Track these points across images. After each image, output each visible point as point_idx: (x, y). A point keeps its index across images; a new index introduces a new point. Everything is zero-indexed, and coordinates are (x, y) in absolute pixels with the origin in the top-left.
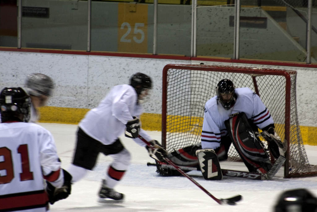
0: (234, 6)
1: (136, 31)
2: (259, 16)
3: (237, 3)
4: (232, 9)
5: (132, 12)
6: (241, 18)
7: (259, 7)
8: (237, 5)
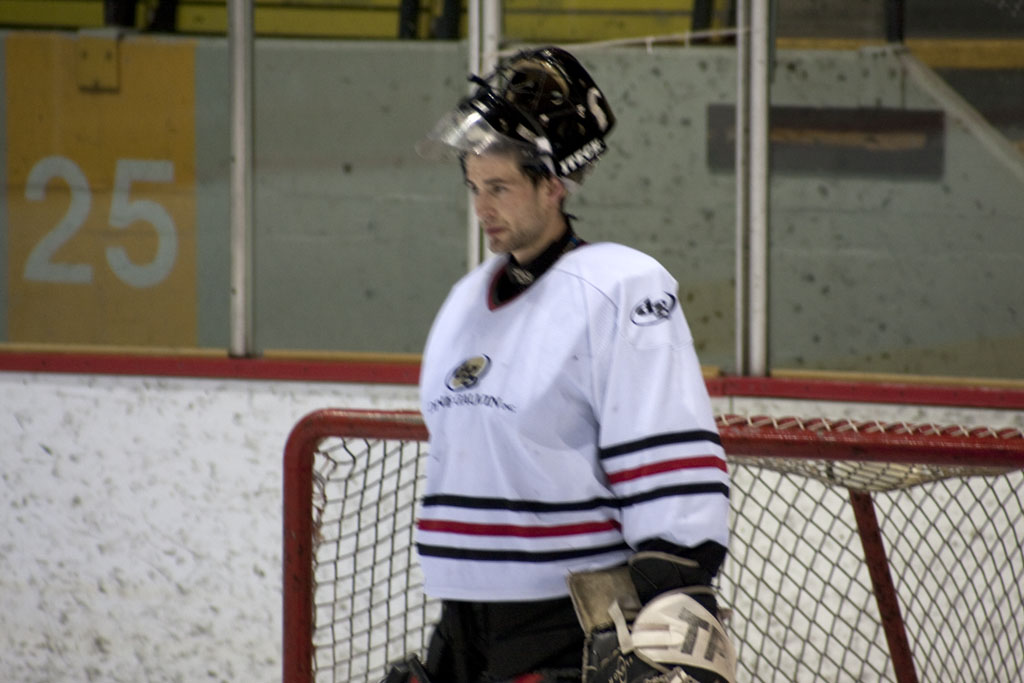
0: (730, 41)
1: (124, 210)
2: (892, 101)
3: (748, 21)
4: (722, 64)
5: (96, 89)
6: (778, 118)
7: (889, 48)
8: (748, 35)
